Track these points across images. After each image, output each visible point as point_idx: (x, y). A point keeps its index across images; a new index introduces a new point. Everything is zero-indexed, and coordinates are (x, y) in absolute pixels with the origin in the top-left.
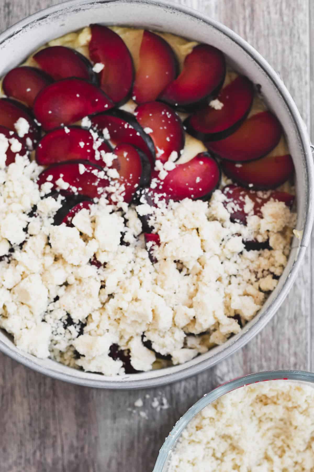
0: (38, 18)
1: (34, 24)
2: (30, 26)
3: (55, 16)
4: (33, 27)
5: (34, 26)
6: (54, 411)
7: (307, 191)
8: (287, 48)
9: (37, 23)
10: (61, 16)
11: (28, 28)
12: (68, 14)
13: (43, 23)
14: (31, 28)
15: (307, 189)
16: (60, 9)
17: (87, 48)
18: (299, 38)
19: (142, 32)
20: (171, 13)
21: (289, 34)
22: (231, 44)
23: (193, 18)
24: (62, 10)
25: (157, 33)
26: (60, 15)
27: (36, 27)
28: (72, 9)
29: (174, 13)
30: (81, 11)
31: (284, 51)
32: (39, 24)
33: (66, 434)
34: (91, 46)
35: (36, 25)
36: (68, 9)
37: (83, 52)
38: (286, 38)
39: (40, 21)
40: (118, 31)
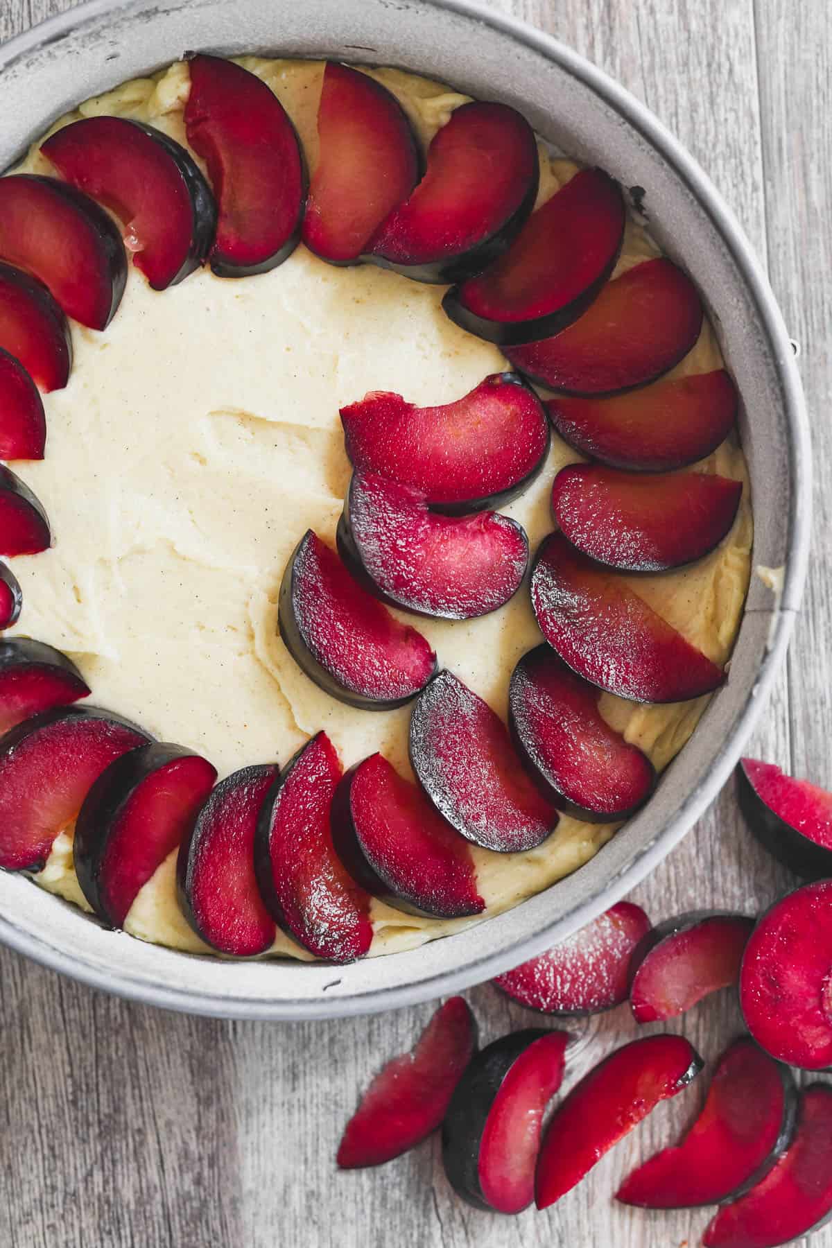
0: (45, 38)
1: (36, 55)
2: (24, 61)
3: (89, 31)
4: (32, 63)
5: (37, 59)
6: (133, 1065)
7: (786, 462)
8: (701, 99)
9: (44, 52)
10: (106, 30)
11: (20, 67)
12: (126, 24)
13: (58, 53)
14: (28, 66)
15: (786, 456)
16: (102, 11)
17: (181, 117)
18: (731, 71)
19: (321, 68)
20: (400, 9)
21: (705, 63)
22: (564, 83)
23: (458, 19)
24: (107, 14)
25: (361, 70)
26: (104, 27)
27: (41, 64)
28: (133, 12)
29: (408, 7)
30: (159, 15)
31: (694, 108)
32: (50, 54)
33: (169, 1124)
34: (190, 111)
35: (41, 59)
36: (124, 11)
37: (171, 128)
38: (699, 73)
39: (51, 47)
40: (259, 70)
